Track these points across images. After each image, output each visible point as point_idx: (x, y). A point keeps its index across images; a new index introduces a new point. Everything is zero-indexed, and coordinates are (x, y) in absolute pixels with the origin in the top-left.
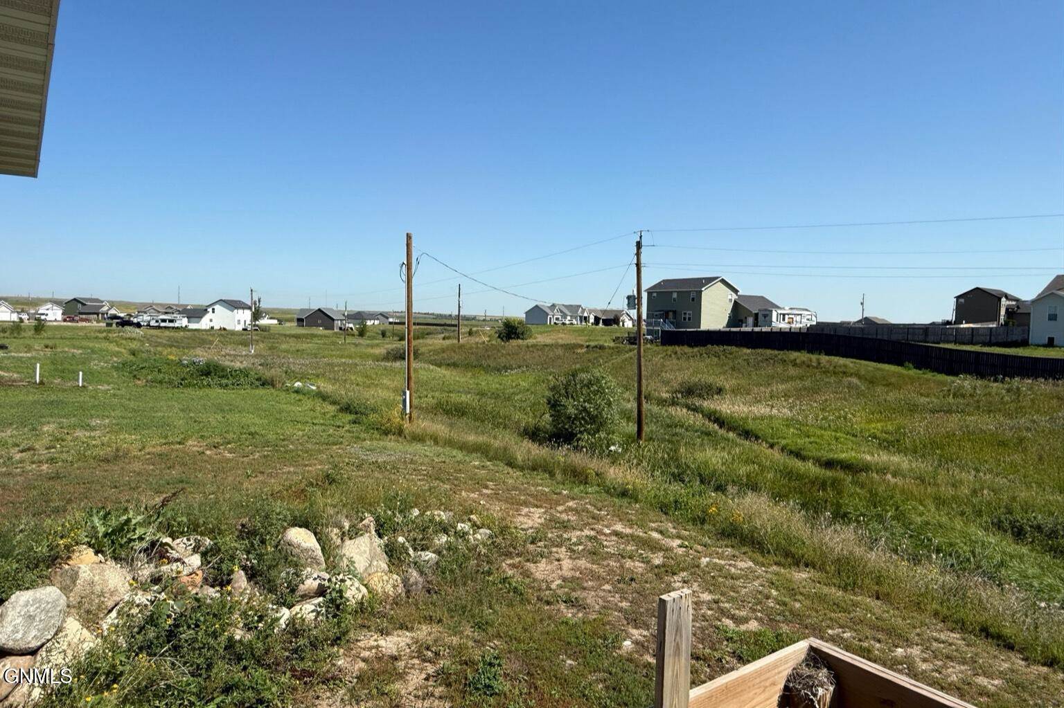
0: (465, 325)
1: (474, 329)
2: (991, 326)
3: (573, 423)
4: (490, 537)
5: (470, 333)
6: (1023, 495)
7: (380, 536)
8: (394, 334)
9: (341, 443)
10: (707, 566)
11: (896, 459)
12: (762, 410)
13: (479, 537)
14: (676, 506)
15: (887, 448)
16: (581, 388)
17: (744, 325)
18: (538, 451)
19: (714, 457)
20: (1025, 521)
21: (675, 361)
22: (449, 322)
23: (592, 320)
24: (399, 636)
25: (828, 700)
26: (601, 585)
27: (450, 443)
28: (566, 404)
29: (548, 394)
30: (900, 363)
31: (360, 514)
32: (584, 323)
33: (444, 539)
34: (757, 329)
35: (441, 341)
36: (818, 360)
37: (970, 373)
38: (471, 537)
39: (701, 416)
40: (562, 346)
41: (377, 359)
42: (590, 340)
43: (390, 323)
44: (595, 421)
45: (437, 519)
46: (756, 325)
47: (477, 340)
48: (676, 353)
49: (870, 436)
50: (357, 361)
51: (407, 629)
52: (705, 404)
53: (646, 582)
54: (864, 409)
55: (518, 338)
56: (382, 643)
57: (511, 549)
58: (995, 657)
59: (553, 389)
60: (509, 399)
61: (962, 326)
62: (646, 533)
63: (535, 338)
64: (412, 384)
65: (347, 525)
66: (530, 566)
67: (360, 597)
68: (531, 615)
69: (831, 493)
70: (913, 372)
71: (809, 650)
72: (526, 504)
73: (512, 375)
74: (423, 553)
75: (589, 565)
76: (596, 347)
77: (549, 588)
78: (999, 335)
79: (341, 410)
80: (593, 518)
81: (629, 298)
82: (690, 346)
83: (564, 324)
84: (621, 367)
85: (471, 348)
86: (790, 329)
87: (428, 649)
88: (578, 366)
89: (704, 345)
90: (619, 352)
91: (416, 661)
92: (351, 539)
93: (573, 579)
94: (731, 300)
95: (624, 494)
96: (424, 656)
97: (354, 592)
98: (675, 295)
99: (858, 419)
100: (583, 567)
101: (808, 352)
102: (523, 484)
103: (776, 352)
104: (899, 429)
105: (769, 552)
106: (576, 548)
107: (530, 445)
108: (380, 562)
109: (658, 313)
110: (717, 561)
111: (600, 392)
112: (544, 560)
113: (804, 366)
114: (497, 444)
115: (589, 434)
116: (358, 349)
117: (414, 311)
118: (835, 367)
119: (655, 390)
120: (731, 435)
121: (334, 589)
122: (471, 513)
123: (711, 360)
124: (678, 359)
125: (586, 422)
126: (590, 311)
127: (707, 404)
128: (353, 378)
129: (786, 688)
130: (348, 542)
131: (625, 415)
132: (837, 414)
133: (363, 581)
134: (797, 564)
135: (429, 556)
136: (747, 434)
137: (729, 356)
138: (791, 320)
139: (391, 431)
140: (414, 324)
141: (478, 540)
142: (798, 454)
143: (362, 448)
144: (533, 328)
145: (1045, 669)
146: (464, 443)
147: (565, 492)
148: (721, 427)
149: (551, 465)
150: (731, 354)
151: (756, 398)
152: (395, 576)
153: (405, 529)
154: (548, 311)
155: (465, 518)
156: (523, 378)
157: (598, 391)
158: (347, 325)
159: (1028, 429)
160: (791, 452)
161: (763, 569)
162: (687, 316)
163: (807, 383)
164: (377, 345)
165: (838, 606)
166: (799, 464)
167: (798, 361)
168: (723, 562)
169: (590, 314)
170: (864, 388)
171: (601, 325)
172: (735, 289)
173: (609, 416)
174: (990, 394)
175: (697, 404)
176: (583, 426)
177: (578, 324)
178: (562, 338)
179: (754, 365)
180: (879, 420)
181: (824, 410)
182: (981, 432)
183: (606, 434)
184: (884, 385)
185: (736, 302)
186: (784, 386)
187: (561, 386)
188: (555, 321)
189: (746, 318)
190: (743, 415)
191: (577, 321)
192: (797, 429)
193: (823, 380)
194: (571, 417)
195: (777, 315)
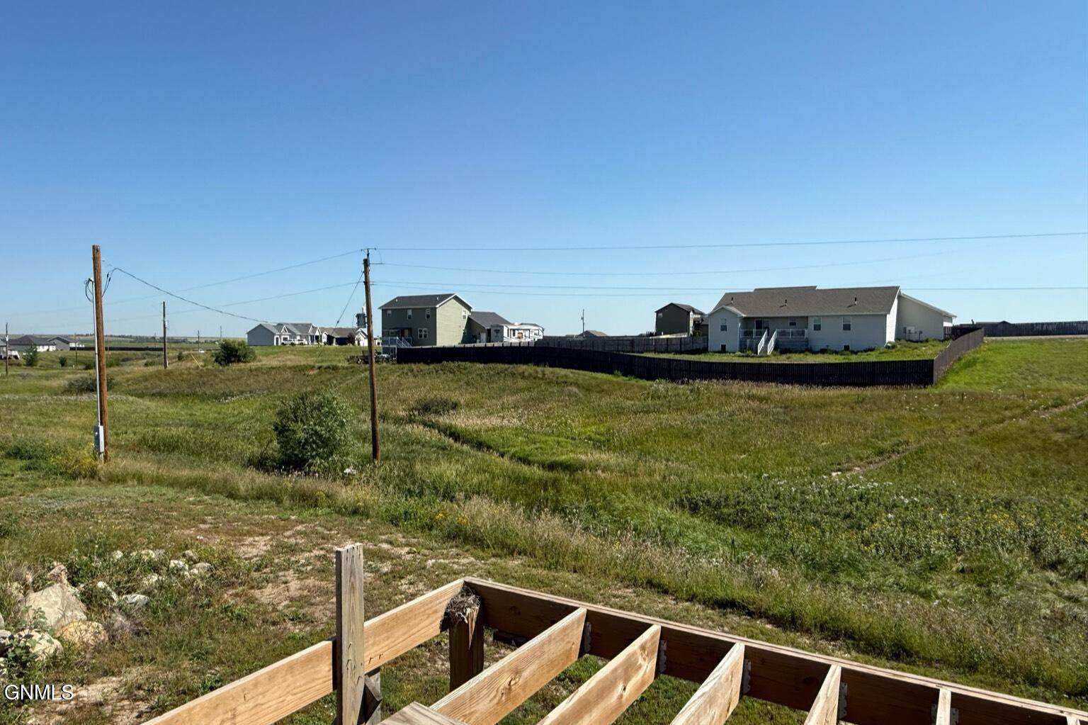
0: (173, 349)
1: (185, 353)
2: (683, 336)
3: (303, 448)
4: (210, 570)
5: (180, 358)
6: (699, 476)
7: (74, 584)
8: (78, 362)
9: (12, 493)
10: (432, 567)
11: (604, 456)
12: (494, 421)
13: (196, 571)
14: (406, 517)
15: (599, 448)
16: (311, 412)
17: (478, 341)
18: (262, 480)
19: (449, 470)
20: (699, 498)
21: (411, 379)
22: (152, 345)
23: (324, 340)
24: (103, 683)
25: (475, 616)
26: (329, 599)
27: (158, 481)
28: (295, 428)
29: (276, 419)
30: (610, 372)
31: (47, 564)
32: (315, 343)
33: (155, 578)
34: (489, 345)
35: (142, 368)
36: (543, 372)
37: (665, 378)
38: (186, 573)
39: (437, 431)
40: (290, 368)
41: (54, 392)
42: (323, 361)
43: (72, 349)
44: (327, 445)
45: (146, 558)
46: (489, 340)
47: (189, 364)
48: (412, 371)
49: (586, 438)
50: (27, 396)
51: (113, 674)
52: (441, 420)
53: (374, 589)
54: (581, 415)
55: (239, 361)
56: (83, 693)
57: (234, 579)
58: (655, 601)
59: (280, 413)
60: (230, 429)
61: (661, 337)
62: (376, 545)
63: (260, 361)
64: (107, 418)
65: (30, 578)
66: (257, 593)
67: (52, 651)
68: (255, 638)
69: (551, 492)
70: (622, 379)
71: (464, 585)
72: (249, 533)
73: (234, 402)
74: (129, 596)
75: (317, 583)
76: (329, 367)
77: (275, 610)
78: (687, 344)
79: (8, 455)
80: (323, 538)
81: (358, 316)
82: (426, 363)
83: (293, 344)
84: (356, 388)
85: (181, 374)
86: (520, 343)
87: (139, 688)
88: (309, 389)
89: (439, 361)
90: (353, 371)
91: (126, 702)
92: (35, 591)
93: (301, 597)
94: (464, 317)
95: (355, 512)
96: (135, 695)
97: (43, 646)
98: (410, 313)
99: (577, 424)
100: (311, 585)
101: (535, 365)
102: (247, 514)
103: (507, 366)
104: (609, 430)
105: (488, 547)
106: (304, 569)
107: (254, 474)
108: (76, 612)
109: (393, 331)
110: (442, 561)
111: (332, 413)
112: (270, 584)
113: (532, 378)
114: (215, 476)
115: (321, 458)
116: (27, 382)
117: (105, 334)
118: (557, 378)
119: (392, 410)
120: (466, 447)
121: (17, 647)
122: (187, 548)
123: (447, 377)
124: (415, 376)
125: (318, 446)
126: (323, 330)
127: (444, 420)
128: (22, 417)
130: (32, 595)
131: (360, 436)
132: (559, 421)
133: (54, 634)
134: (512, 554)
135: (138, 597)
136: (480, 445)
137: (463, 371)
138: (520, 335)
139: (80, 474)
140: (106, 349)
141: (195, 575)
142: (526, 461)
143: (42, 496)
144: (257, 350)
145: (687, 604)
146: (175, 479)
147: (293, 518)
148: (456, 441)
149: (278, 491)
150: (465, 369)
151: (488, 411)
152: (95, 624)
153: (107, 573)
154: (274, 331)
155: (180, 554)
156: (246, 405)
157: (329, 412)
158: (9, 353)
159: (704, 422)
160: (520, 459)
161: (483, 562)
162: (423, 333)
163: (534, 394)
164: (54, 376)
165: (542, 583)
166: (525, 470)
167: (526, 374)
168: (447, 561)
169: (322, 333)
170: (581, 395)
171: (334, 344)
172: (468, 306)
173: (342, 438)
174: (678, 394)
175: (433, 420)
176: (314, 450)
177: (308, 344)
178: (290, 360)
179: (487, 379)
180: (594, 424)
181: (548, 418)
182: (671, 426)
183: (340, 456)
184: (598, 392)
185: (469, 319)
186: (514, 398)
187: (289, 410)
188: (282, 341)
189: (479, 334)
190: (477, 428)
191: (308, 341)
192: (525, 437)
193: (548, 390)
194: (301, 442)
195: (508, 330)
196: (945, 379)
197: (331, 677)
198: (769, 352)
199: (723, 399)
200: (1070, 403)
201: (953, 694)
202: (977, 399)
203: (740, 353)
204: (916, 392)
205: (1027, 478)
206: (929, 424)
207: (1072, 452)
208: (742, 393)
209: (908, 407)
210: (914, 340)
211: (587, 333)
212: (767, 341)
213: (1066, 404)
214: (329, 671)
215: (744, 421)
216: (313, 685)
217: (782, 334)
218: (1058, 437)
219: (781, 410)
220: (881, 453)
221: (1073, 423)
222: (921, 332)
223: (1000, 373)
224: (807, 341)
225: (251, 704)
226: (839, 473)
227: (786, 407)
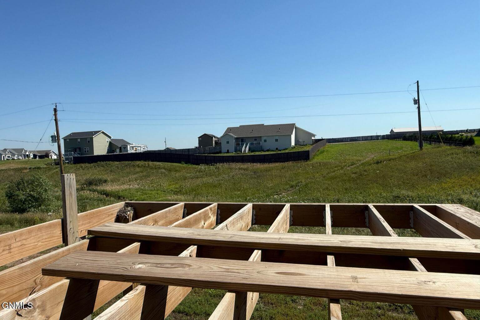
2: (211, 147)
3: (24, 203)
12: (126, 187)
15: (176, 194)
16: (28, 185)
17: (115, 152)
21: (81, 171)
23: (32, 156)
25: (132, 216)
28: (18, 194)
29: (7, 191)
30: (180, 162)
32: (27, 158)
34: (121, 153)
36: (148, 164)
37: (204, 164)
39: (97, 193)
40: (13, 169)
42: (31, 166)
44: (38, 201)
48: (82, 167)
49: (170, 191)
52: (98, 188)
54: (168, 181)
59: (9, 188)
70: (185, 165)
71: (125, 204)
76: (35, 168)
78: (213, 150)
81: (52, 137)
82: (89, 163)
83: (13, 159)
84: (52, 177)
86: (136, 152)
89: (96, 162)
90: (50, 169)
94: (108, 141)
98: (79, 140)
99: (165, 184)
101: (144, 161)
103: (130, 162)
104: (181, 186)
109: (70, 149)
111: (40, 185)
113: (143, 167)
115: (35, 208)
118: (155, 166)
120: (112, 199)
123: (100, 169)
124: (83, 169)
125: (32, 202)
126: (30, 152)
127: (100, 188)
129: (117, 215)
131: (56, 197)
132: (157, 184)
136: (119, 197)
137: (108, 166)
138: (136, 149)
148: (107, 196)
149: (12, 220)
150: (110, 164)
151: (122, 182)
154: (2, 153)
157: (38, 185)
159: (222, 180)
162: (87, 150)
163: (145, 174)
167: (140, 165)
169: (30, 153)
170: (167, 173)
171: (37, 159)
172: (109, 136)
173: (46, 197)
174: (210, 170)
175: (94, 189)
176: (30, 204)
177: (22, 159)
178: (12, 166)
179: (121, 168)
180: (173, 184)
181: (152, 183)
182: (208, 183)
183: (45, 206)
184: (174, 171)
185: (110, 143)
186: (135, 176)
187: (14, 186)
188: (7, 158)
189: (116, 149)
190: (117, 190)
191: (22, 157)
192: (141, 192)
193: (151, 172)
194: (22, 201)
195: (130, 147)
196: (313, 158)
197: (62, 237)
198: (247, 151)
199: (229, 170)
200: (357, 164)
201: (330, 205)
202: (325, 164)
203: (235, 153)
204: (303, 163)
205: (344, 191)
206: (309, 174)
207: (358, 181)
208: (237, 167)
209: (301, 169)
210: (302, 145)
211: (168, 148)
212: (246, 147)
213: (355, 164)
214: (60, 233)
215: (238, 178)
216: (52, 239)
217: (252, 144)
218: (353, 175)
219: (253, 173)
220: (292, 187)
221: (358, 170)
222: (304, 142)
223: (332, 155)
224: (261, 147)
225: (19, 244)
226: (277, 196)
227: (255, 172)
